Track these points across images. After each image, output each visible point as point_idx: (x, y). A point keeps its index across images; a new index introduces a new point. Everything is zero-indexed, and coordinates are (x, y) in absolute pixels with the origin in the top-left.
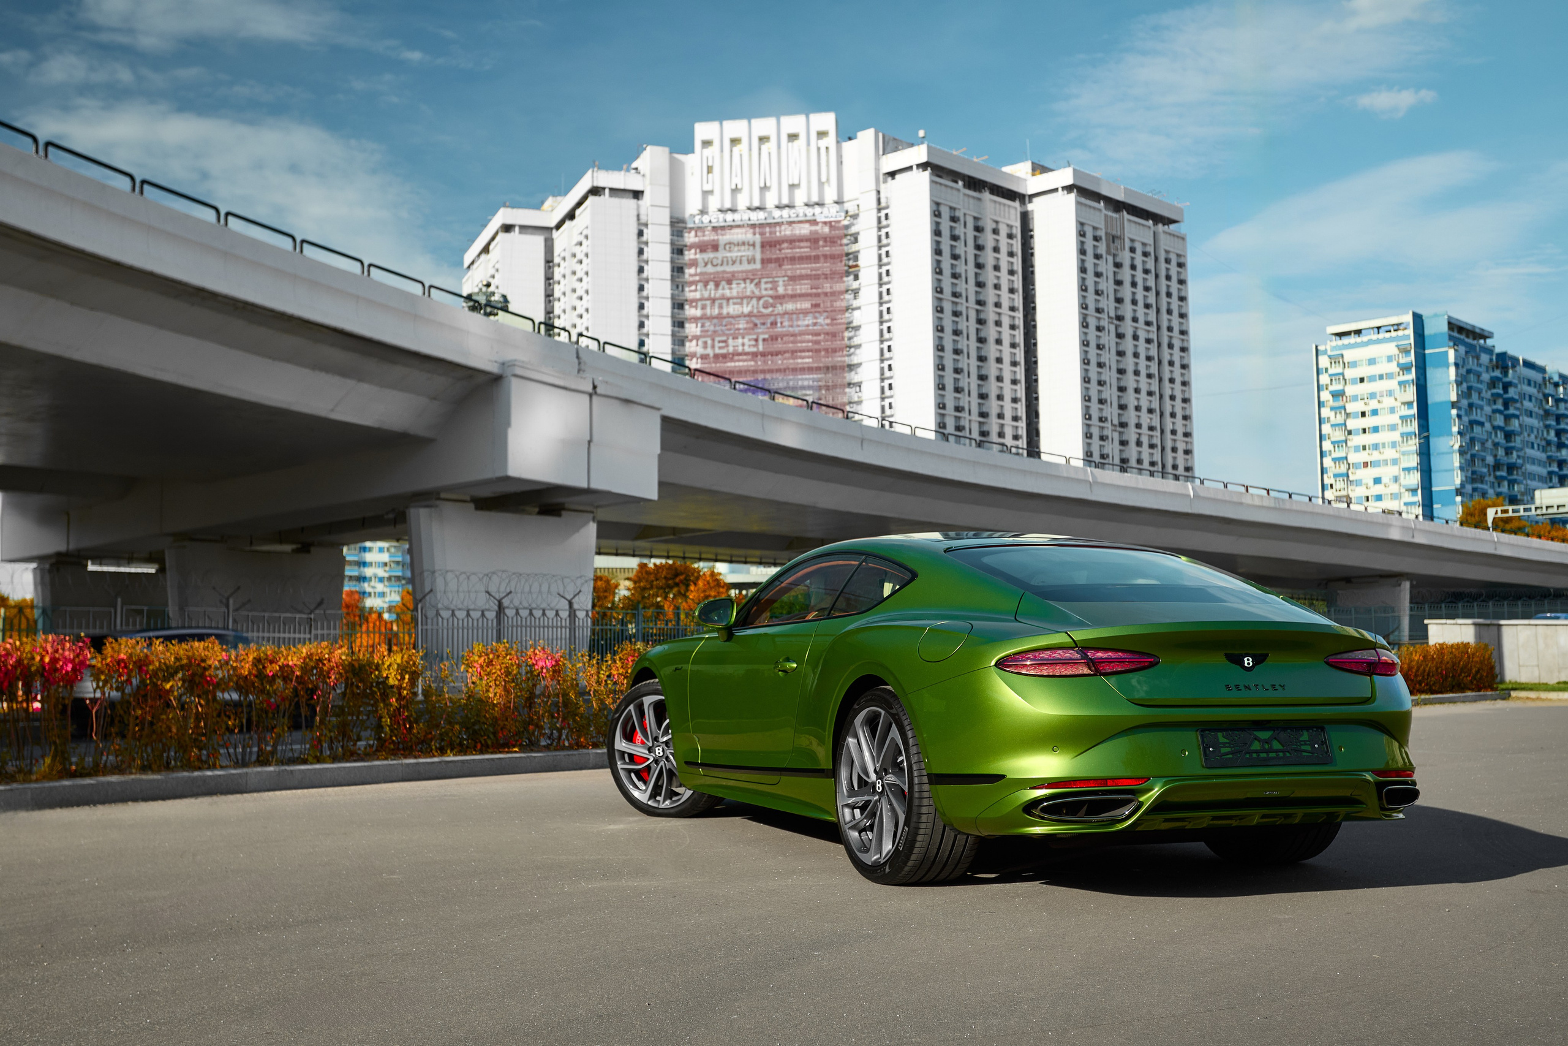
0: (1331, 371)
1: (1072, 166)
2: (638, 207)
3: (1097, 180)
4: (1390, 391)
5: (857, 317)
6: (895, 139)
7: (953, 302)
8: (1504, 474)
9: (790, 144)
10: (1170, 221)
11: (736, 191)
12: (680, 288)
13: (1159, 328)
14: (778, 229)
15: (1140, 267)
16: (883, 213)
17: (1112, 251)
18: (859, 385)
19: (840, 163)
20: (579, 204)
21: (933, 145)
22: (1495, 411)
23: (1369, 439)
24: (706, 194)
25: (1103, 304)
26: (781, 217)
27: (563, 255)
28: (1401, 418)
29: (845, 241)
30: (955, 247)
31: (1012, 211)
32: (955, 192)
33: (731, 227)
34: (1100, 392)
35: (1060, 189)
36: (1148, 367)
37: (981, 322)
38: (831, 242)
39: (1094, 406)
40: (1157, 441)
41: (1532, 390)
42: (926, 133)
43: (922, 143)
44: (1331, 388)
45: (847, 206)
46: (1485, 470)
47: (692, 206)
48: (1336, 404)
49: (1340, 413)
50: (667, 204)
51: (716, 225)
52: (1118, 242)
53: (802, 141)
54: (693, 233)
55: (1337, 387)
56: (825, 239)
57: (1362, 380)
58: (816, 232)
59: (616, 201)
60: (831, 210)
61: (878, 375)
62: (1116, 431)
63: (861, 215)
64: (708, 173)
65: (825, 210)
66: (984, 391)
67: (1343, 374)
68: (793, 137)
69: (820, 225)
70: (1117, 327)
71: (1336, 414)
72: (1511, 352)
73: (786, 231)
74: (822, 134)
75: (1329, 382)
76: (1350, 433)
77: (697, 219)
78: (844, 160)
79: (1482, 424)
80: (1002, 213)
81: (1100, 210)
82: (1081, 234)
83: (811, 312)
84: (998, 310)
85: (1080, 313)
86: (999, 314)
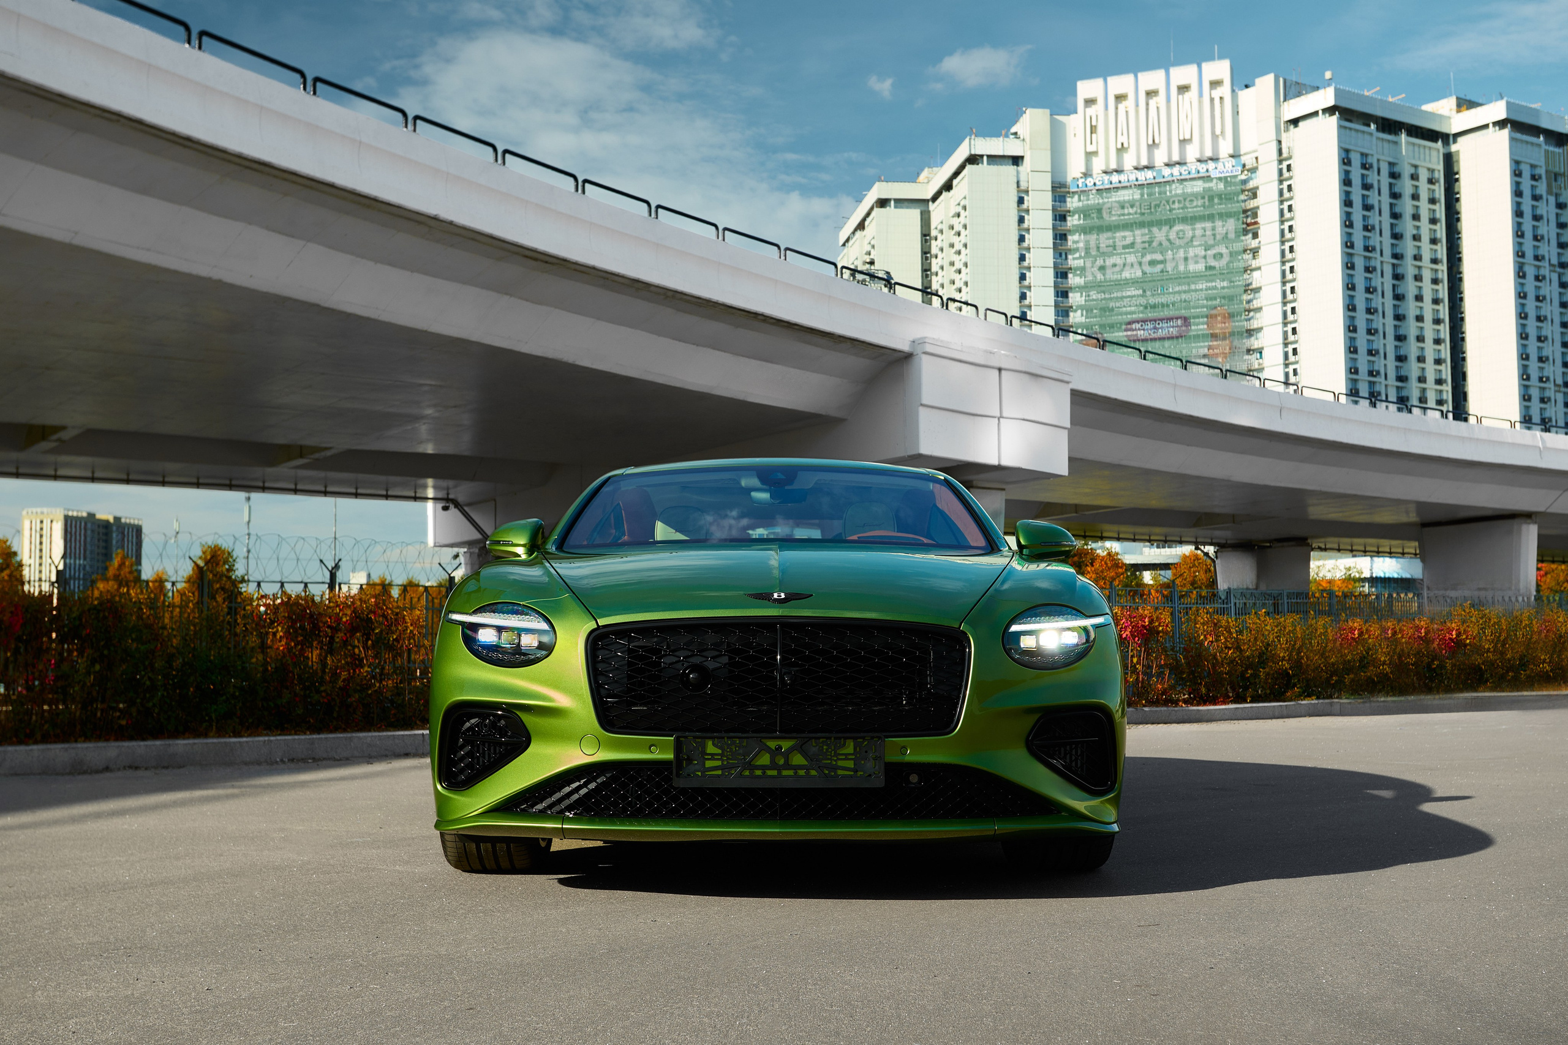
1: (1505, 99)
2: (1018, 172)
3: (1536, 112)
5: (1256, 279)
6: (1297, 83)
9: (1180, 97)
11: (1122, 150)
12: (1064, 256)
14: (1167, 188)
16: (1285, 164)
17: (1554, 191)
18: (1260, 351)
19: (1236, 113)
20: (956, 174)
21: (1341, 87)
24: (1089, 155)
25: (1544, 250)
26: (1172, 175)
27: (939, 227)
29: (1243, 197)
30: (1368, 196)
31: (1434, 154)
32: (1367, 137)
33: (1117, 189)
34: (1540, 349)
35: (1491, 125)
37: (1398, 277)
38: (1226, 199)
39: (1534, 365)
42: (1333, 74)
43: (1329, 85)
45: (1244, 159)
47: (1074, 169)
50: (1049, 169)
51: (1101, 187)
52: (1561, 180)
53: (1193, 93)
54: (1076, 197)
56: (1220, 196)
58: (1210, 189)
59: (994, 168)
60: (1226, 164)
61: (1280, 340)
62: (1559, 391)
63: (1260, 167)
64: (1091, 133)
65: (1220, 165)
66: (1402, 352)
68: (1183, 89)
69: (1215, 181)
70: (1560, 275)
73: (1177, 190)
74: (1215, 84)
77: (1080, 182)
78: (1241, 110)
80: (1422, 156)
81: (1539, 145)
82: (1517, 173)
83: (1206, 276)
84: (1418, 263)
85: (1515, 262)
86: (1419, 268)
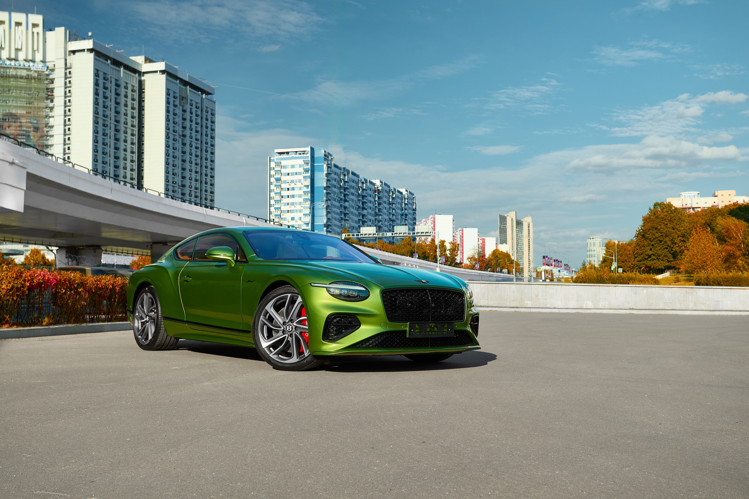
0: (276, 169)
1: (165, 62)
3: (176, 70)
4: (300, 180)
5: (51, 121)
6: (75, 34)
7: (103, 120)
9: (17, 27)
10: (208, 93)
13: (201, 142)
14: (8, 70)
15: (194, 113)
16: (68, 71)
17: (182, 104)
18: (52, 155)
19: (45, 42)
21: (96, 41)
22: (341, 192)
23: (290, 200)
25: (177, 128)
26: (11, 64)
28: (304, 192)
29: (47, 82)
30: (106, 92)
31: (135, 79)
32: (107, 66)
34: (173, 169)
35: (158, 72)
36: (196, 160)
37: (117, 130)
38: (38, 81)
39: (171, 176)
40: (198, 194)
41: (354, 185)
42: (92, 34)
43: (90, 39)
44: (275, 177)
45: (48, 64)
48: (277, 184)
49: (279, 188)
52: (184, 100)
53: (23, 27)
55: (278, 176)
56: (35, 79)
57: (288, 174)
58: (30, 75)
60: (39, 65)
61: (62, 151)
62: (180, 188)
63: (56, 70)
65: (36, 65)
66: (117, 164)
67: (280, 171)
68: (18, 24)
69: (33, 72)
70: (182, 140)
71: (277, 188)
73: (13, 72)
74: (35, 25)
75: (275, 174)
76: (282, 197)
78: (47, 40)
80: (130, 79)
81: (177, 84)
82: (168, 94)
83: (26, 116)
84: (126, 126)
85: (166, 131)
86: (126, 128)
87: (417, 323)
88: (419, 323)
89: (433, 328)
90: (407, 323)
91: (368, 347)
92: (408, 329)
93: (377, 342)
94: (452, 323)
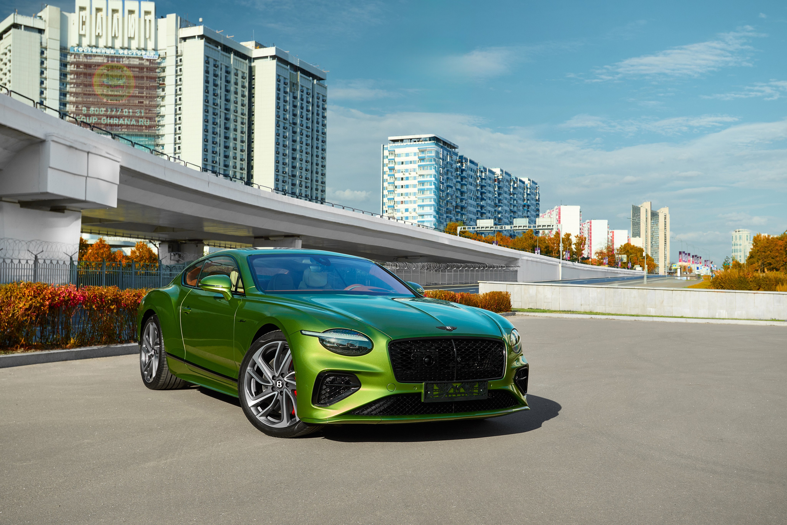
0: (389, 158)
1: (275, 46)
2: (41, 38)
3: (287, 55)
4: (414, 169)
5: (163, 111)
6: (186, 21)
7: (213, 108)
8: (459, 210)
9: (130, 16)
10: (319, 79)
11: (98, 36)
12: (65, 85)
13: (312, 130)
14: (121, 60)
15: (305, 100)
16: (179, 58)
17: (292, 91)
18: (163, 146)
19: (156, 29)
20: (6, 31)
21: (207, 27)
22: (457, 182)
23: (404, 191)
24: (81, 36)
25: (287, 116)
26: (124, 54)
28: (419, 182)
29: (157, 70)
30: (216, 80)
31: (245, 65)
32: (217, 52)
33: (95, 56)
34: (284, 159)
35: (269, 57)
36: (306, 149)
37: (227, 119)
38: (150, 70)
39: (281, 166)
40: (309, 185)
41: (472, 173)
42: (203, 20)
43: (201, 25)
44: (389, 166)
45: (159, 52)
46: (452, 208)
47: (72, 41)
48: (391, 173)
49: (392, 178)
50: (59, 38)
51: (86, 53)
52: (295, 87)
53: (136, 14)
54: (73, 56)
55: (391, 165)
56: (147, 68)
57: (402, 163)
58: (142, 64)
59: (27, 33)
60: (151, 53)
61: (173, 141)
62: (290, 178)
63: (167, 58)
64: (83, 25)
65: (148, 53)
66: (227, 154)
67: (394, 159)
68: (131, 12)
69: (145, 60)
70: (293, 128)
71: (390, 178)
72: (465, 156)
73: (126, 62)
74: (147, 13)
75: (388, 163)
76: (396, 187)
77: (76, 49)
78: (159, 28)
79: (451, 187)
80: (240, 66)
81: (288, 70)
82: (278, 80)
83: (138, 106)
84: (236, 114)
85: (276, 119)
86: (236, 116)
87: (436, 384)
88: (438, 383)
89: (458, 389)
90: (422, 383)
91: (369, 415)
92: (423, 391)
93: (382, 408)
94: (485, 381)
